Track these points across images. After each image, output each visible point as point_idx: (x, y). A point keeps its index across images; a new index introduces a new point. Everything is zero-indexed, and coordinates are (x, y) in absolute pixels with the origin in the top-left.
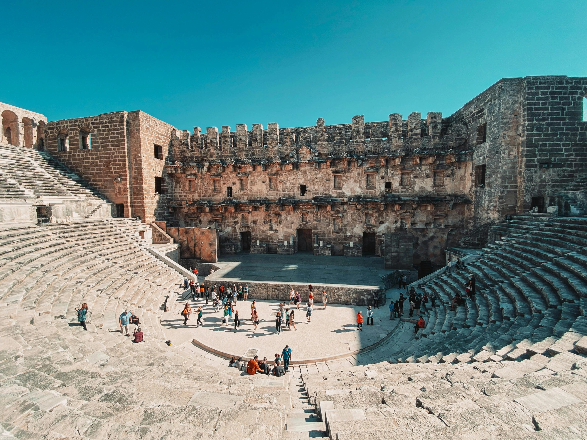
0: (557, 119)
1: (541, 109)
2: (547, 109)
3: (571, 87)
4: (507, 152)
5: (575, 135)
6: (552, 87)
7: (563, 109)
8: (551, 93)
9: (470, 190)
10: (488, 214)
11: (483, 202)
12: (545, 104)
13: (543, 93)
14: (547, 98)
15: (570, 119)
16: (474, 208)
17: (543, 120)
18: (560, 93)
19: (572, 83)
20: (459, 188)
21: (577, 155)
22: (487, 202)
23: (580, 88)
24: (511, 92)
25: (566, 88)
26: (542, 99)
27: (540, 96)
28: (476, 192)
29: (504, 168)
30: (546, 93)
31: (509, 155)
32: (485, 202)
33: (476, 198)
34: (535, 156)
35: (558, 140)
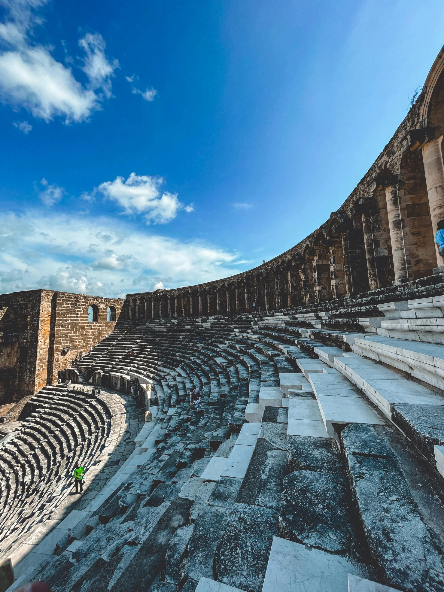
0: (74, 320)
1: (65, 313)
2: (68, 314)
3: (82, 301)
4: (43, 340)
5: (83, 330)
6: (72, 301)
7: (78, 314)
8: (71, 304)
9: (15, 365)
10: (28, 387)
11: (25, 377)
12: (68, 310)
13: (67, 304)
14: (69, 307)
15: (81, 320)
16: (18, 381)
17: (66, 320)
18: (76, 305)
19: (83, 299)
20: (5, 364)
21: (84, 341)
22: (28, 378)
23: (87, 303)
24: (47, 300)
25: (79, 302)
26: (66, 307)
27: (65, 305)
28: (20, 368)
29: (41, 352)
30: (68, 304)
31: (45, 342)
32: (26, 377)
33: (19, 373)
34: (61, 344)
35: (74, 333)
